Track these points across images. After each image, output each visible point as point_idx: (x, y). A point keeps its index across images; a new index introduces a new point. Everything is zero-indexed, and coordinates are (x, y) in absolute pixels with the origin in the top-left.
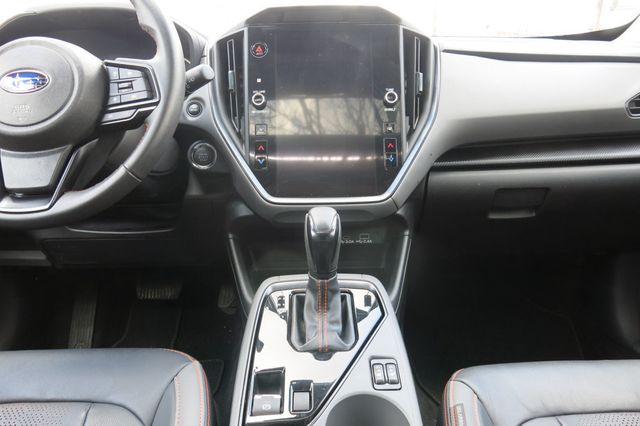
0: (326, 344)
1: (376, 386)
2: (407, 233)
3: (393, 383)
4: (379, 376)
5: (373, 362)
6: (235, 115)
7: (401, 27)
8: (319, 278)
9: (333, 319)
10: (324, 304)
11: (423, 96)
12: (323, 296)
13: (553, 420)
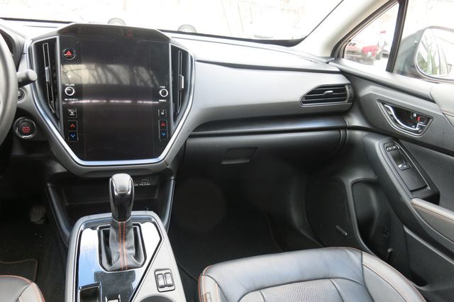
0: (126, 264)
1: (160, 290)
2: (173, 178)
3: (170, 286)
4: (161, 282)
5: (157, 273)
6: (51, 99)
7: (170, 44)
8: (119, 221)
9: (129, 246)
10: (122, 236)
11: (184, 91)
12: (122, 232)
13: (258, 292)
